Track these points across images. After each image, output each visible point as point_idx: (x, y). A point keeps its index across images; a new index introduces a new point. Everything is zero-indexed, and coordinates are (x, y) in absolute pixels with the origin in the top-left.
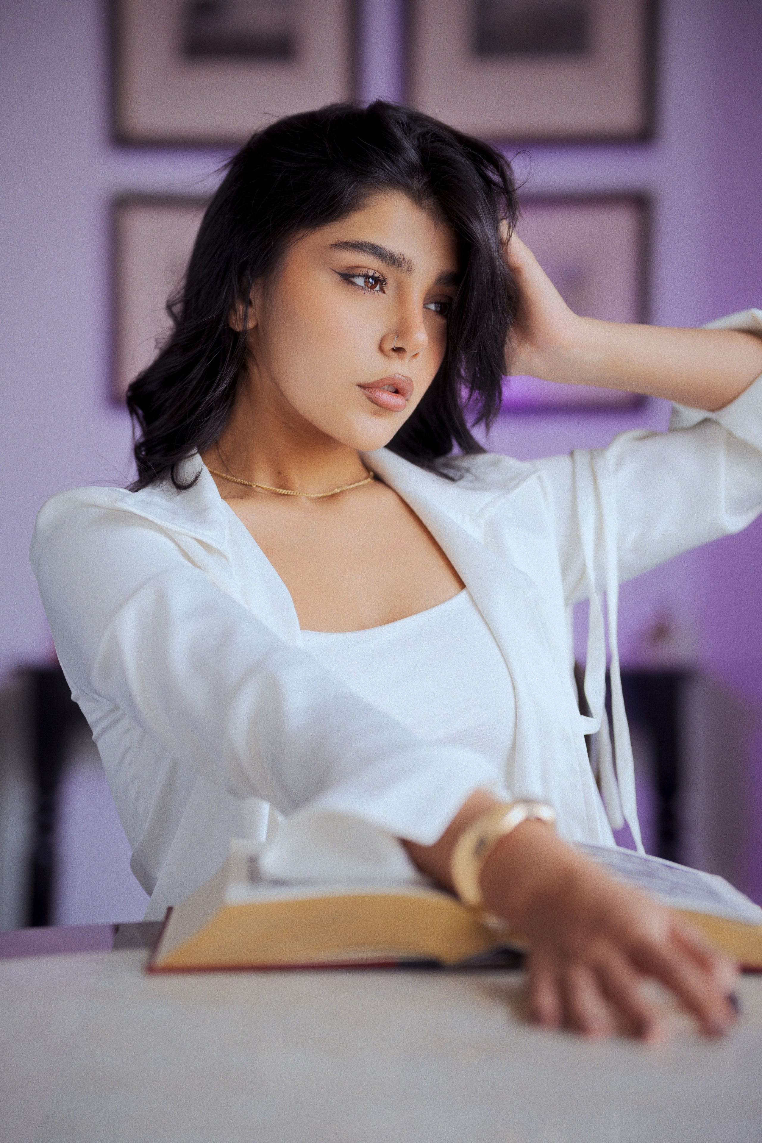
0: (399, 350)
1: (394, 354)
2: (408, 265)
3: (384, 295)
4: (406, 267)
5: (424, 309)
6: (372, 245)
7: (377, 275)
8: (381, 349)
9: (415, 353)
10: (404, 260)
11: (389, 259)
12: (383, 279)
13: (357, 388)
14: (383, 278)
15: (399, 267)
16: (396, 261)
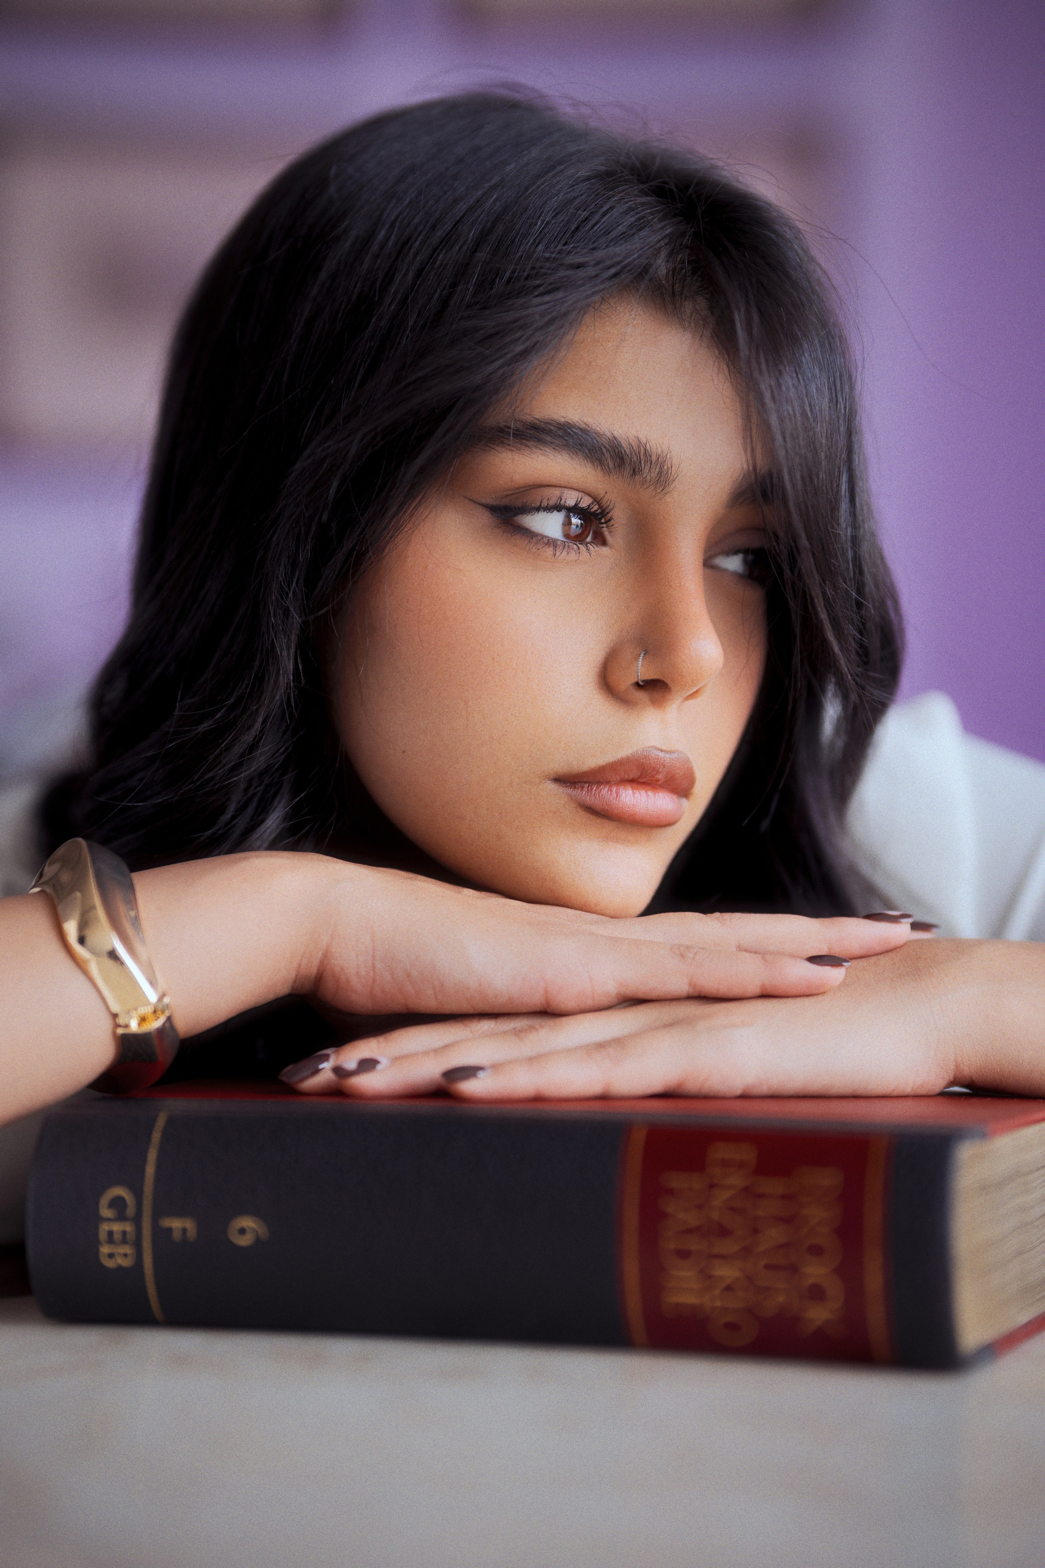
0: (652, 685)
1: (641, 696)
2: (658, 467)
3: (605, 553)
4: (654, 474)
5: (708, 571)
6: (564, 425)
7: (585, 502)
8: (606, 687)
9: (695, 686)
10: (648, 456)
11: (607, 455)
12: (599, 511)
13: (554, 786)
14: (600, 507)
15: (635, 475)
16: (627, 461)
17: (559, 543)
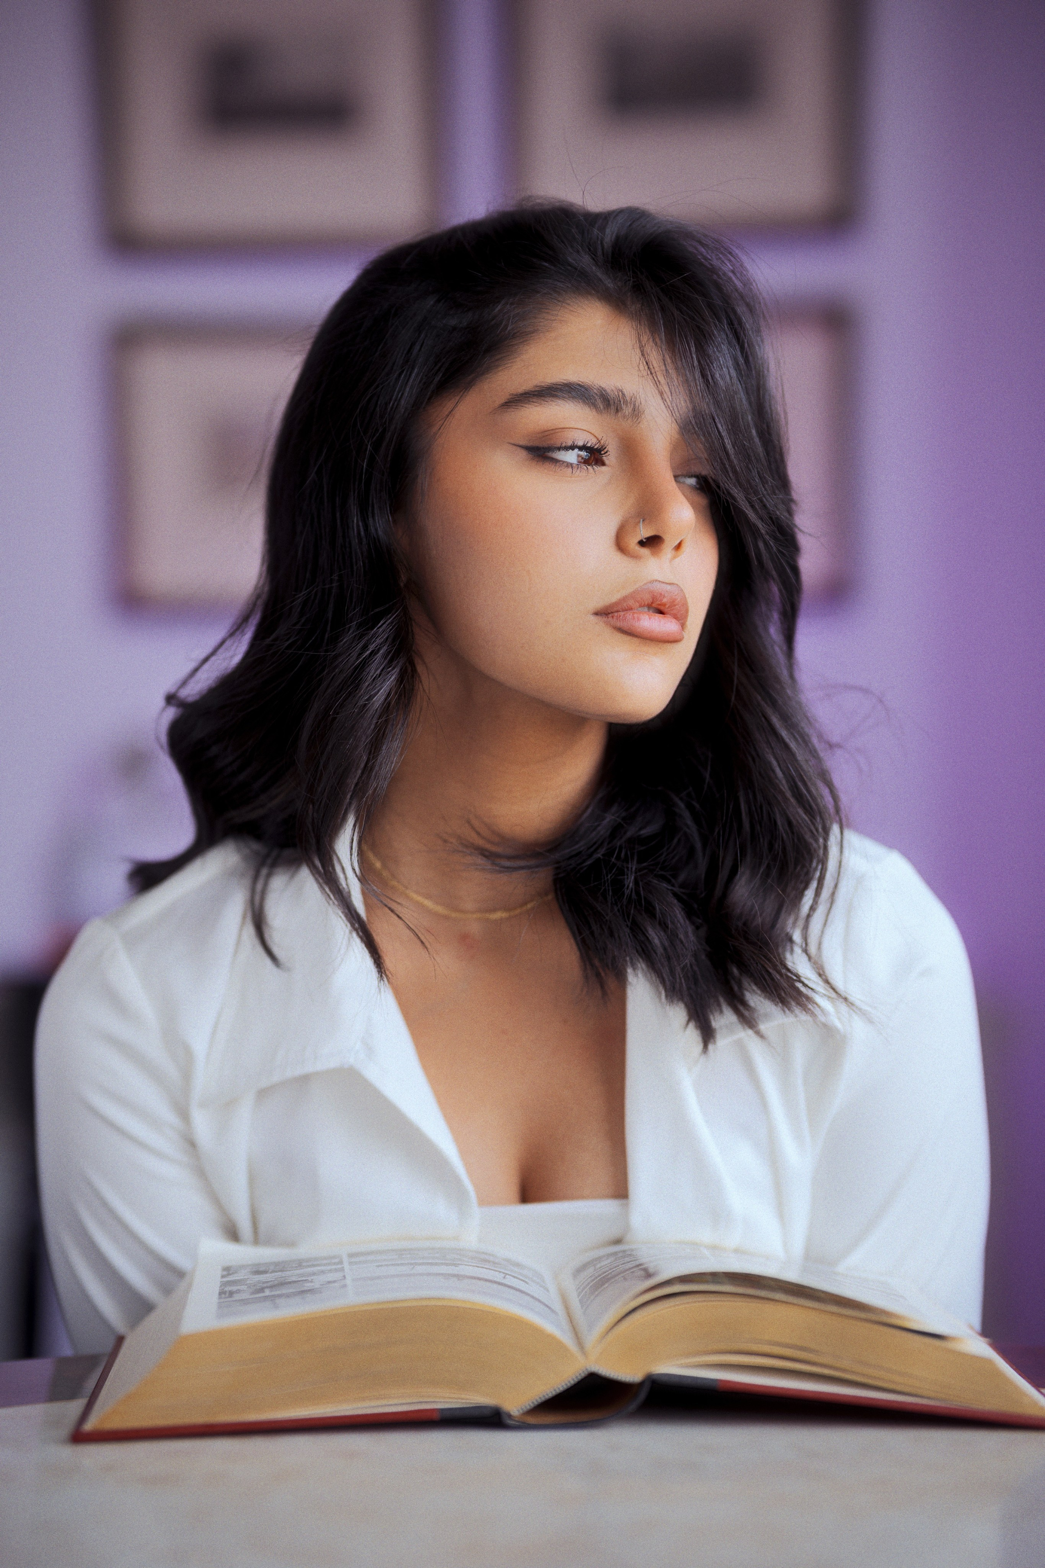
2: (632, 405)
3: (605, 470)
4: (630, 409)
7: (589, 441)
8: (620, 547)
9: (679, 540)
10: (624, 397)
11: (599, 400)
13: (594, 617)
15: (618, 412)
16: (611, 402)
17: (574, 465)
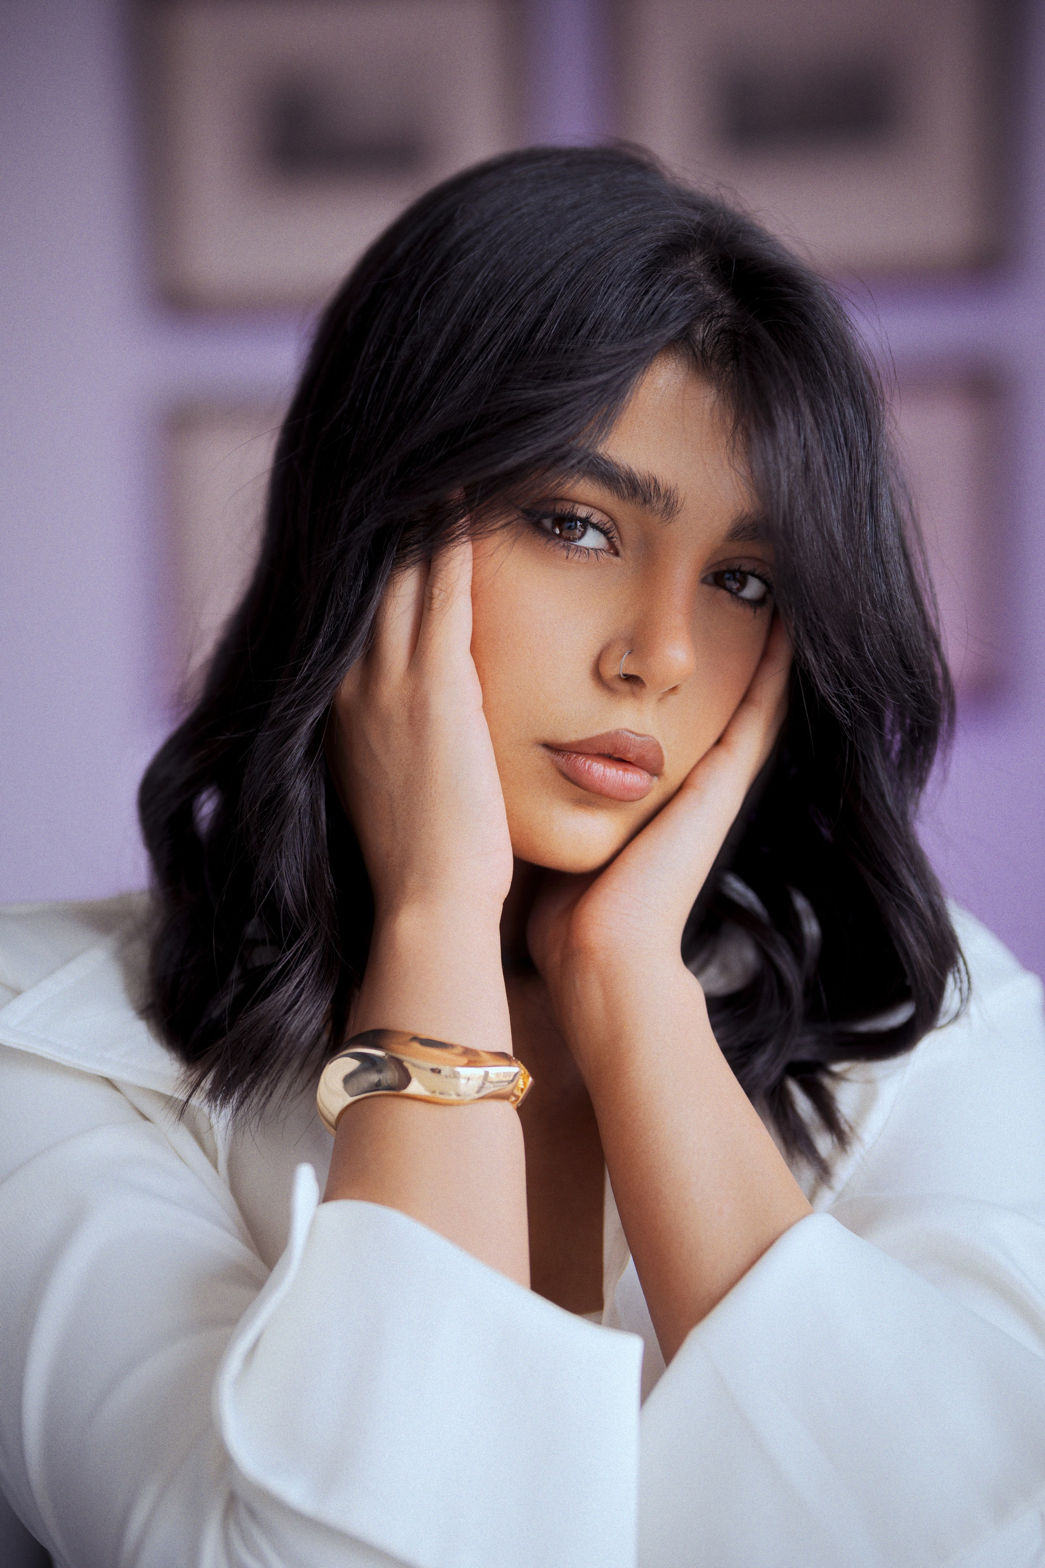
0: (632, 680)
1: (624, 687)
2: (666, 499)
3: (615, 559)
4: (661, 505)
8: (597, 674)
9: (673, 686)
10: (657, 488)
11: (623, 485)
12: (614, 527)
13: (542, 751)
15: (645, 504)
16: (640, 492)
